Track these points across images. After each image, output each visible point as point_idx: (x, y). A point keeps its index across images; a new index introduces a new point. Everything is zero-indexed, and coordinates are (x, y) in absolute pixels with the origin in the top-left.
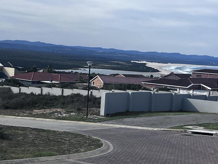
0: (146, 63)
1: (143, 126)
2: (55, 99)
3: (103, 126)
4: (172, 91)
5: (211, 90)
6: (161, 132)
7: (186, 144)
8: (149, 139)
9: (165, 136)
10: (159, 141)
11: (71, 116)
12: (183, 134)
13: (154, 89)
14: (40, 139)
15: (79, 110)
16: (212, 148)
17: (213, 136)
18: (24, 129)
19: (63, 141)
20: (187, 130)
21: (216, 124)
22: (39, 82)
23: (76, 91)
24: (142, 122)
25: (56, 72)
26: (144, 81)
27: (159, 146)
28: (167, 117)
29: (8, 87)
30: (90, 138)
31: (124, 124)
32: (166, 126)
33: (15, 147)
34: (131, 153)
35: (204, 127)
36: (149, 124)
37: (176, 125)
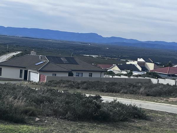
18: (162, 113)
22: (173, 75)
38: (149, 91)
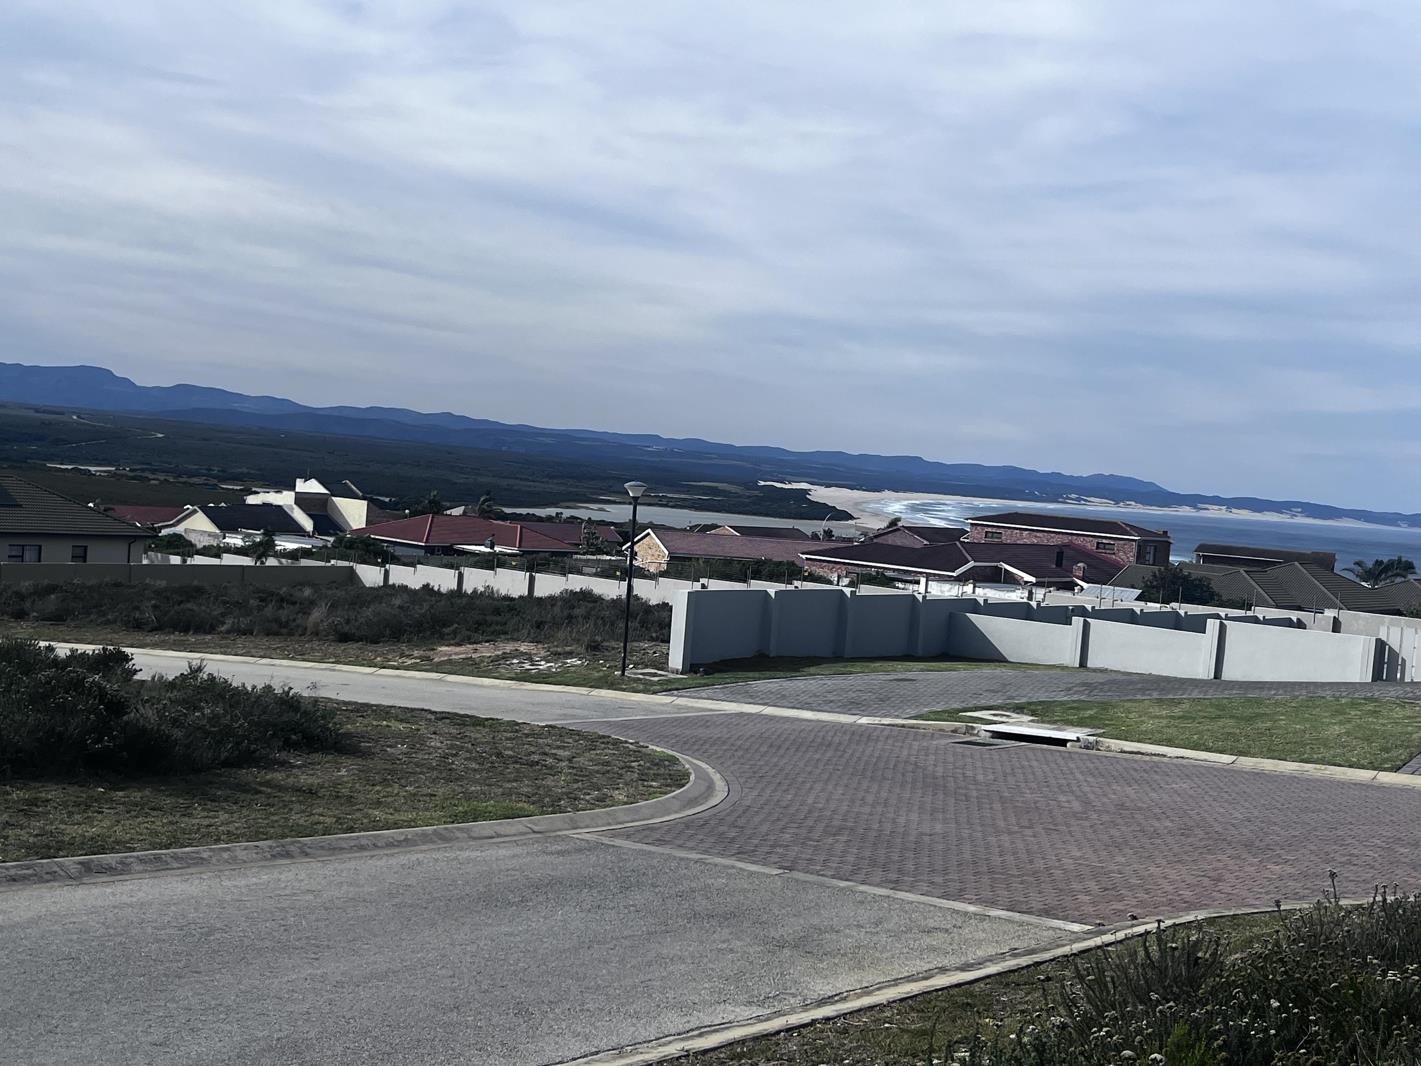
0: (810, 490)
1: (819, 708)
2: (511, 609)
3: (680, 708)
4: (900, 585)
5: (1038, 585)
6: (883, 730)
7: (980, 778)
8: (847, 756)
9: (902, 747)
10: (881, 765)
11: (567, 671)
12: (959, 738)
13: (839, 577)
14: (468, 755)
15: (594, 648)
16: (1072, 792)
17: (1066, 746)
18: (409, 714)
19: (550, 761)
20: (974, 725)
21: (1075, 705)
22: (449, 551)
23: (576, 583)
24: (815, 696)
25: (504, 517)
26: (805, 550)
27: (887, 784)
28: (900, 676)
29: (345, 564)
30: (639, 753)
31: (752, 699)
32: (901, 711)
33: (385, 782)
34: (792, 810)
35: (1032, 715)
36: (839, 701)
37: (933, 706)
38: (348, 622)
